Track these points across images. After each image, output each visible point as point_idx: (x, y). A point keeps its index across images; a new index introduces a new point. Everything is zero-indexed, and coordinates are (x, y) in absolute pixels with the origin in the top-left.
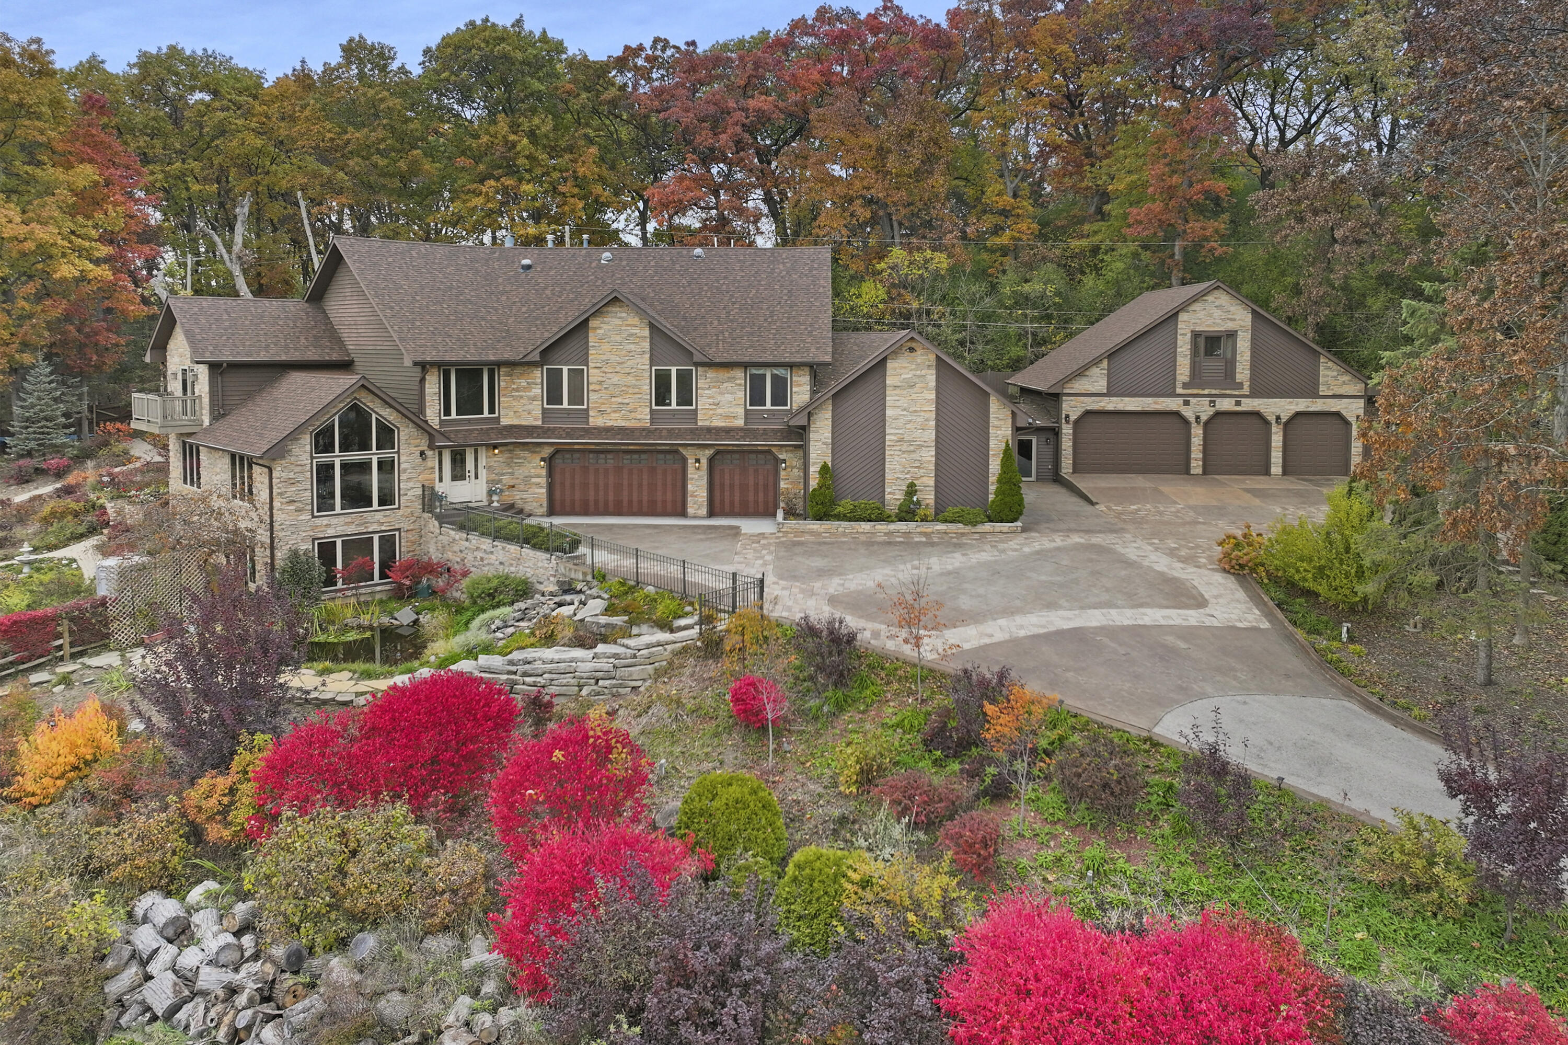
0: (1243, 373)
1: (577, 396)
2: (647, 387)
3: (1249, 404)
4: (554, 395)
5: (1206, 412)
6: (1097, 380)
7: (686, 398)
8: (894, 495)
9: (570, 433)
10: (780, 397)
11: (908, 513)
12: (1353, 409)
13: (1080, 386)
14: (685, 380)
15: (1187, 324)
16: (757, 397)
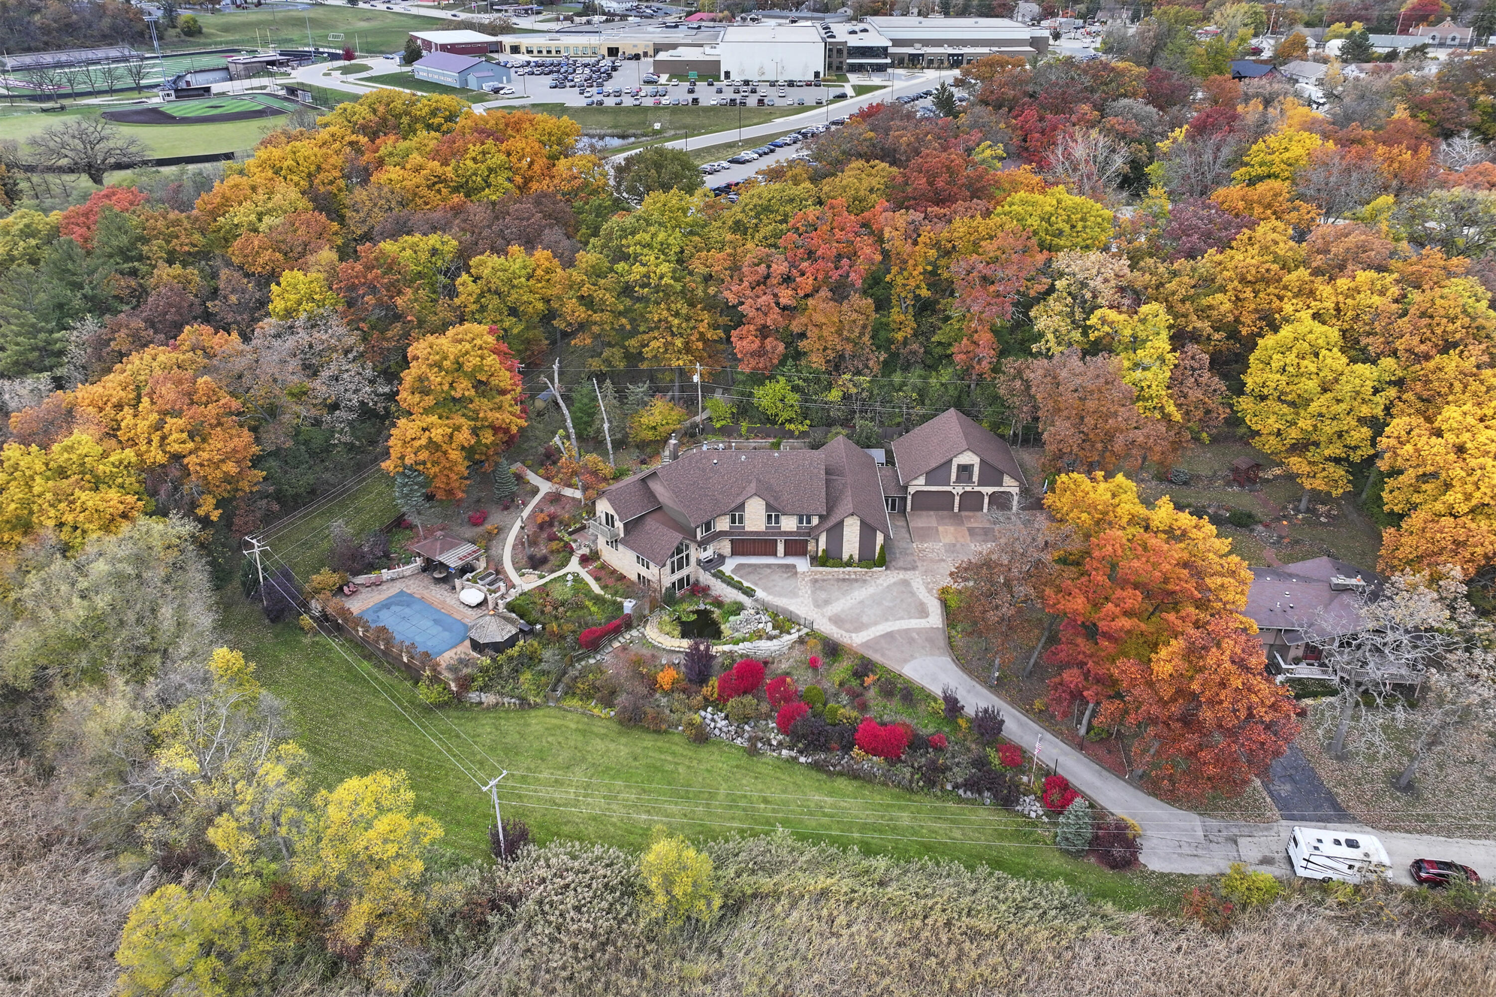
0: (975, 478)
1: (741, 521)
2: (764, 519)
3: (977, 489)
4: (733, 521)
5: (961, 491)
6: (922, 480)
7: (777, 522)
8: (845, 557)
9: (739, 534)
10: (809, 522)
11: (849, 564)
12: (1015, 490)
13: (915, 482)
14: (777, 517)
15: (956, 462)
16: (801, 522)
